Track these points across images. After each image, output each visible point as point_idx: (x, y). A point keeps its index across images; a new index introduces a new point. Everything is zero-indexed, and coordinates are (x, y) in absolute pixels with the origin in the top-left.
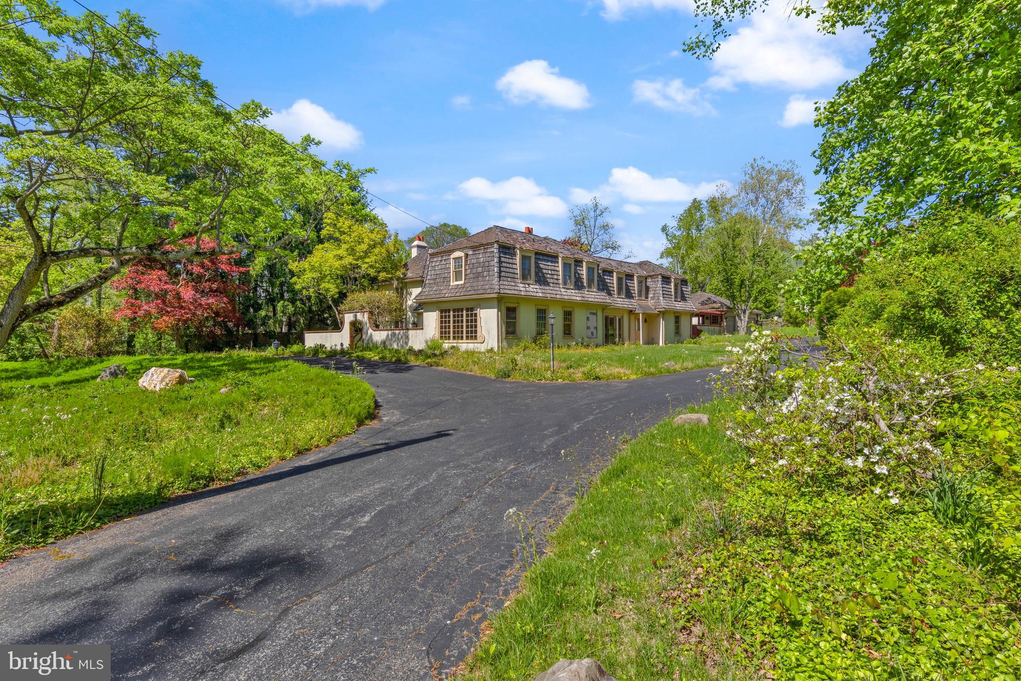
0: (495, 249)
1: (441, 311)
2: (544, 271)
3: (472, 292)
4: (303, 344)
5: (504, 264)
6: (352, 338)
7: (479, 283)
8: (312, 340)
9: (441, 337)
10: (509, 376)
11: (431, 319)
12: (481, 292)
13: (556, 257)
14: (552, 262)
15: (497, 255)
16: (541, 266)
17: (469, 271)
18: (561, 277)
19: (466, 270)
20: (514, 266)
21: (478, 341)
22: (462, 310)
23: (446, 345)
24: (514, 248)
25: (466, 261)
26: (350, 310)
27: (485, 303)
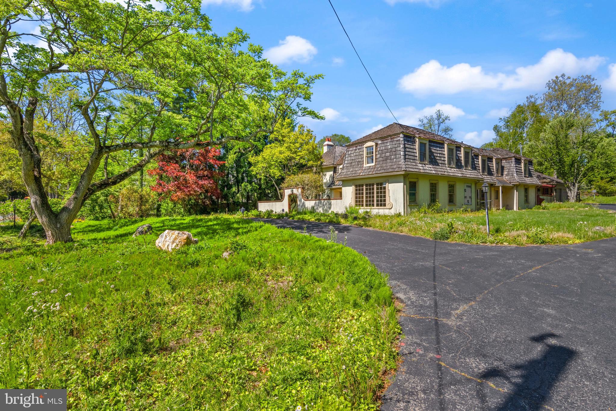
0: (401, 137)
1: (356, 186)
2: (435, 154)
3: (383, 171)
4: (258, 210)
5: (407, 150)
6: (290, 205)
7: (388, 164)
8: (264, 207)
9: (356, 205)
10: (448, 238)
11: (349, 192)
12: (391, 170)
13: (443, 144)
14: (440, 148)
15: (403, 142)
16: (433, 150)
17: (378, 156)
18: (446, 159)
19: (376, 155)
20: (414, 151)
21: (387, 207)
22: (373, 185)
23: (362, 211)
24: (414, 137)
25: (376, 149)
26: (288, 188)
27: (393, 179)
